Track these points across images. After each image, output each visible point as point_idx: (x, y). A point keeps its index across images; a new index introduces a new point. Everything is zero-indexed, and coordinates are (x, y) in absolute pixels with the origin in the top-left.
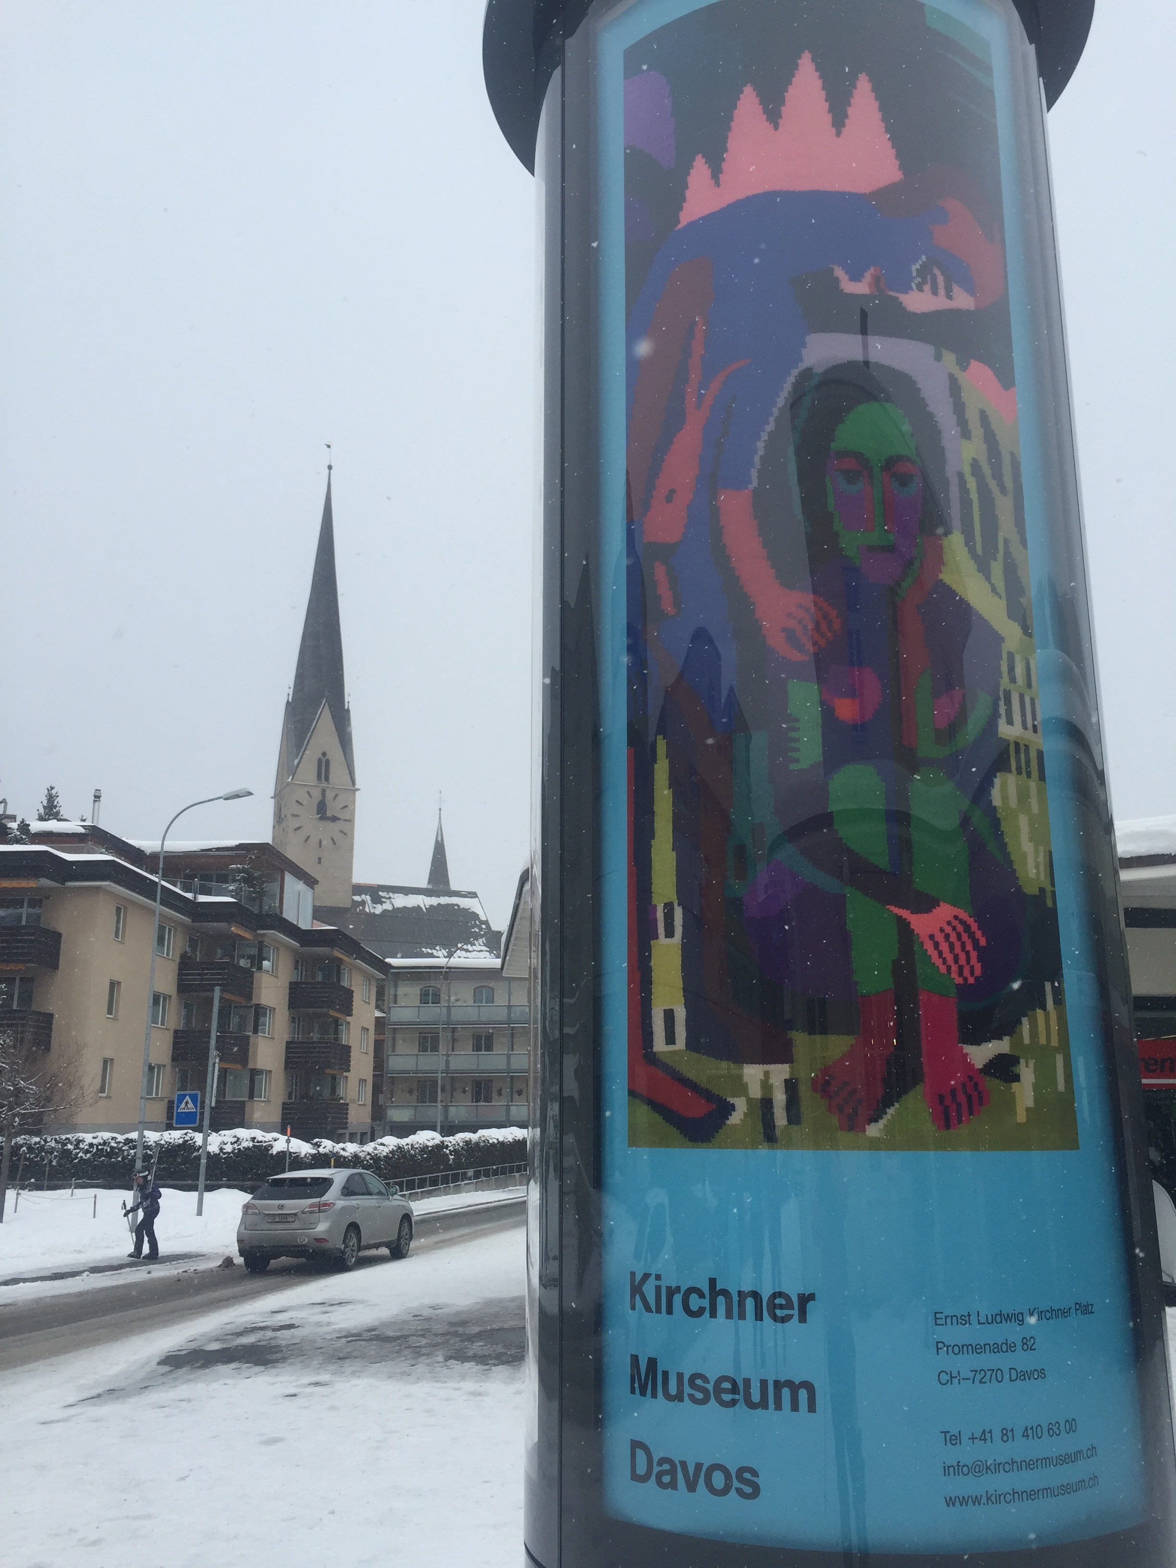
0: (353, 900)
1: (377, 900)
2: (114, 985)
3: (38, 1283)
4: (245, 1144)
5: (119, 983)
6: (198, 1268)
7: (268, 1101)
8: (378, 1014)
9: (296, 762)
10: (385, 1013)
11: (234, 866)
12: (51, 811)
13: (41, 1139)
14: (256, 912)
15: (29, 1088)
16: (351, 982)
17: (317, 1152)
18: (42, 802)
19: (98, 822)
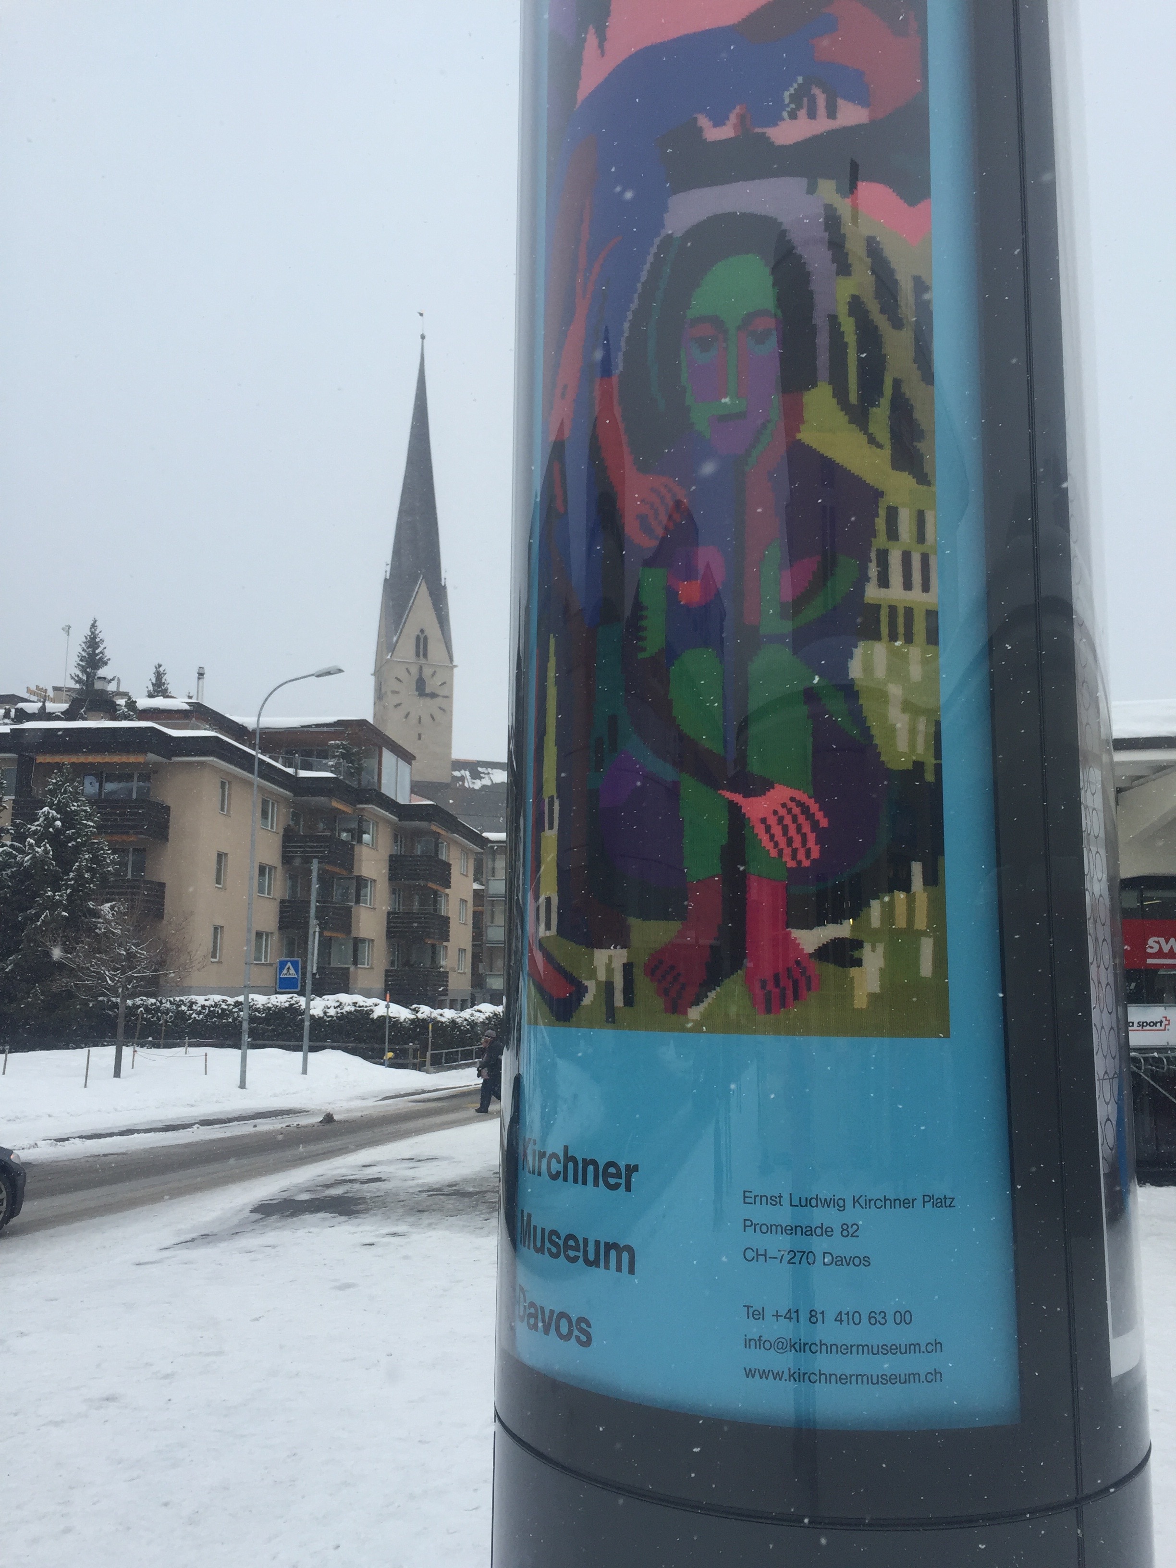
0: (452, 774)
1: (476, 775)
2: (221, 857)
3: (152, 1134)
4: (347, 1009)
5: (226, 854)
6: (300, 1123)
7: (372, 968)
8: (476, 886)
9: (395, 639)
10: (483, 885)
11: (333, 742)
12: (159, 688)
13: (157, 1000)
14: (356, 787)
15: (139, 953)
16: (449, 855)
17: (415, 1017)
18: (151, 680)
19: (202, 698)
